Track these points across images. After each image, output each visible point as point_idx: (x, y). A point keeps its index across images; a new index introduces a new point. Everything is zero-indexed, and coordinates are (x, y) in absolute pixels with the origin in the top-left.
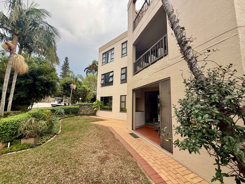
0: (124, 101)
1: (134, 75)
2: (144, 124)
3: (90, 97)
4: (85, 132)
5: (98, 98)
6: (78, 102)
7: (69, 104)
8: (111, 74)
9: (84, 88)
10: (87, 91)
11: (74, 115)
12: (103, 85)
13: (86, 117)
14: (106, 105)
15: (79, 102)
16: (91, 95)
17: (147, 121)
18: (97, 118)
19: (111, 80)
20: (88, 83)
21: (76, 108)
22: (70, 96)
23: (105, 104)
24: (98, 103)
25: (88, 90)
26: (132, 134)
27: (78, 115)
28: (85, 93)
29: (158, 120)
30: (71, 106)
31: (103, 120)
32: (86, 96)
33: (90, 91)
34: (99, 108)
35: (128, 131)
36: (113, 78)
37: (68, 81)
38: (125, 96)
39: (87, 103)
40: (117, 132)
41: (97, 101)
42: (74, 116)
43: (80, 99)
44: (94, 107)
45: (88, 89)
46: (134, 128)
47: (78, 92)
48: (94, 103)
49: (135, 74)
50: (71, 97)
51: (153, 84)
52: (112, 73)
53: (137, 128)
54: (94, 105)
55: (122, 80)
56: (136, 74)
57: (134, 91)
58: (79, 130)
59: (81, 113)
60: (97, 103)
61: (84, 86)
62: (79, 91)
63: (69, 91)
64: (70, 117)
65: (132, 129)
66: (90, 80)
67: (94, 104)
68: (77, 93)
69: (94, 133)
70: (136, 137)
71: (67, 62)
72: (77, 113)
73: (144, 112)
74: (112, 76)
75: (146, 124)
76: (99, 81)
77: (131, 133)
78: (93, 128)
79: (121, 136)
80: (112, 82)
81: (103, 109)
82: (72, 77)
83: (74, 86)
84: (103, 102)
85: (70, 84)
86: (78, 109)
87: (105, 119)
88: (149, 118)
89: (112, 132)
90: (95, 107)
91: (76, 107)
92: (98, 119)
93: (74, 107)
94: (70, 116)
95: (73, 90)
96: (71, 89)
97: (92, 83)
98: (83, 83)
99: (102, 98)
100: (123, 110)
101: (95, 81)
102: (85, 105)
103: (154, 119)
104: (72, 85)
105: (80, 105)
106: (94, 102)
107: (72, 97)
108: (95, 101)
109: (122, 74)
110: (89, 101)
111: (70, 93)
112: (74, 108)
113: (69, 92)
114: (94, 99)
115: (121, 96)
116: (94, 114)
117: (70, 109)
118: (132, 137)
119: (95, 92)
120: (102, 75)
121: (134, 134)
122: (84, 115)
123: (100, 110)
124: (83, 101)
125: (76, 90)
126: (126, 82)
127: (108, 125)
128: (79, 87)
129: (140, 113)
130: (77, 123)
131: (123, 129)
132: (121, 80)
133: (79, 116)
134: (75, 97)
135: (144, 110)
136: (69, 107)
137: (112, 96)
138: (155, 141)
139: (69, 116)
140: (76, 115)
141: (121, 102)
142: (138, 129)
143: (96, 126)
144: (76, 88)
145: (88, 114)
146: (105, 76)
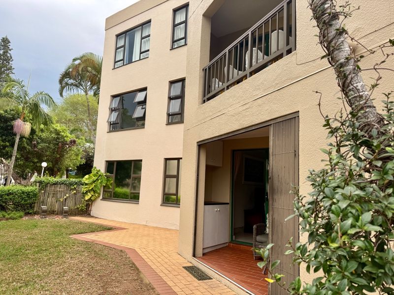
0: (175, 173)
1: (204, 102)
2: (227, 241)
3: (72, 159)
4: (50, 265)
5: (99, 165)
6: (36, 174)
7: (6, 180)
8: (140, 97)
9: (57, 133)
10: (64, 143)
11: (22, 213)
12: (114, 127)
13: (59, 219)
14: (123, 186)
15: (39, 174)
16: (77, 155)
17: (235, 232)
18: (92, 224)
19: (138, 113)
20: (70, 120)
21: (28, 194)
22: (11, 156)
23: (120, 182)
24: (97, 180)
25: (68, 140)
26: (192, 270)
27: (36, 213)
28: (60, 146)
29: (265, 229)
30: (14, 186)
31: (110, 229)
32: (62, 156)
33: (74, 142)
34: (99, 194)
35: (181, 260)
36: (145, 108)
37: (6, 111)
38: (178, 159)
39: (64, 178)
40: (150, 263)
41: (94, 172)
42: (21, 217)
43: (44, 164)
44: (84, 189)
45: (70, 137)
46: (200, 252)
47: (38, 143)
48: (86, 179)
49: (206, 98)
50: (14, 158)
52: (144, 93)
53: (206, 251)
54: (86, 184)
55: (172, 115)
56: (209, 99)
57: (201, 145)
58: (32, 257)
59: (44, 207)
60: (95, 178)
61: (58, 127)
62: (39, 141)
63: (9, 141)
64: (7, 219)
65: (194, 255)
66: (76, 109)
67: (86, 182)
68: (35, 146)
69: (81, 266)
70: (201, 276)
71: (7, 52)
72: (31, 206)
73: (228, 207)
74: (143, 103)
75: (232, 241)
76: (104, 115)
77: (191, 265)
78: (78, 252)
79: (161, 275)
80: (143, 118)
81: (111, 196)
82: (18, 98)
83: (24, 127)
84: (113, 175)
85: (14, 119)
86: (35, 195)
87: (118, 225)
88: (241, 224)
89: (133, 264)
90: (89, 191)
91: (29, 189)
92: (96, 225)
93: (24, 189)
94: (7, 216)
95: (22, 137)
96: (15, 135)
97: (82, 120)
98: (55, 119)
99: (110, 165)
100: (170, 199)
101: (92, 113)
102: (56, 184)
103: (254, 227)
104: (18, 123)
105: (41, 182)
106: (87, 176)
107: (17, 159)
108: (89, 172)
109: (170, 99)
110: (73, 173)
111: (12, 145)
112: (23, 193)
113: (8, 144)
114: (86, 167)
115: (166, 159)
116: (85, 211)
117: (9, 194)
118: (191, 278)
119: (92, 145)
120: (114, 97)
121: (199, 269)
122: (52, 212)
123: (104, 199)
124: (51, 171)
125: (30, 139)
126: (181, 121)
127: (124, 244)
128: (42, 131)
129: (216, 208)
130: (29, 239)
131: (166, 255)
132: (169, 115)
133: (36, 217)
134: (27, 159)
135: (227, 199)
136: (6, 188)
137: (141, 160)
138: (254, 288)
139: (4, 216)
140: (27, 214)
141: (166, 176)
142: (212, 254)
143: (88, 245)
144: (33, 132)
145: (66, 212)
146: (122, 101)
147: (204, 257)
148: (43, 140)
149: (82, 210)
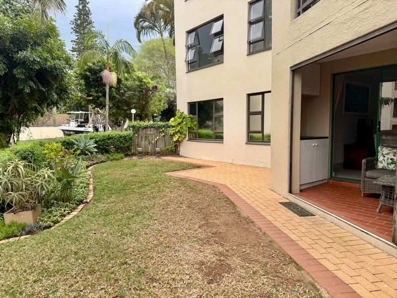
0: (260, 110)
1: (299, 14)
2: (326, 178)
3: (157, 105)
4: (154, 198)
5: (182, 107)
6: (127, 121)
7: (104, 128)
8: (216, 27)
9: (140, 80)
10: (148, 90)
11: (122, 155)
12: (193, 66)
13: (153, 159)
15: (130, 120)
16: (160, 101)
17: (334, 168)
18: (183, 163)
19: (216, 46)
20: (148, 67)
21: (125, 137)
22: (105, 106)
23: (202, 124)
24: (182, 122)
25: (150, 86)
26: (289, 205)
27: (133, 155)
28: (144, 93)
29: (377, 164)
31: (199, 167)
32: (147, 102)
33: (156, 87)
34: (185, 135)
35: (276, 196)
36: (223, 40)
37: (94, 64)
38: (263, 93)
39: (152, 122)
40: (244, 198)
41: (178, 114)
42: (122, 158)
43: (133, 111)
44: (171, 131)
45: (151, 83)
46: (296, 188)
47: (125, 92)
48: (172, 122)
49: (300, 9)
50: (107, 107)
51: (377, 34)
52: (220, 23)
53: (303, 187)
54: (173, 127)
55: (253, 43)
56: (305, 10)
57: (297, 70)
58: (138, 191)
59: (140, 149)
60: (180, 120)
61: (140, 74)
62: (126, 89)
63: (101, 92)
64: (111, 160)
65: (290, 192)
66: (153, 55)
67: (173, 124)
68: (123, 95)
69: (181, 199)
70: (303, 213)
71: (85, 6)
72: (129, 148)
73: (328, 141)
74: (220, 33)
75: (331, 177)
76: (182, 55)
77: (287, 201)
78: (175, 187)
79: (258, 209)
80: (221, 52)
81: (196, 137)
82: (102, 49)
83: (111, 77)
84: (196, 116)
85: (101, 70)
86: (131, 139)
87: (206, 164)
89: (228, 198)
90: (176, 133)
91: (124, 133)
92: (187, 163)
93: (120, 133)
94: (111, 158)
95: (111, 87)
96: (105, 85)
97: (159, 66)
98: (136, 67)
99: (192, 106)
100: (256, 137)
101: (170, 58)
102: (146, 128)
103: (364, 161)
104: (105, 73)
105: (133, 127)
106: (172, 119)
107: (110, 108)
108: (174, 115)
109: (250, 24)
110: (158, 119)
111: (104, 96)
112: (121, 137)
113: (100, 95)
114: (169, 112)
115: (249, 95)
116: (174, 151)
117: (110, 138)
118: (290, 214)
119: (172, 91)
120: (189, 32)
121: (297, 205)
122: (146, 154)
123: (190, 140)
124: (140, 117)
125: (118, 89)
126: (268, 47)
127: (215, 180)
128: (127, 79)
129: (314, 143)
130: (132, 176)
131: (259, 191)
132: (250, 43)
133: (134, 158)
134: (118, 107)
135: (326, 132)
136: (106, 134)
137: (222, 99)
138: (370, 227)
139: (109, 158)
140: (127, 155)
141: (250, 114)
143: (183, 181)
144: (119, 81)
145: (158, 153)
146: (197, 36)
147: (302, 194)
148: (129, 89)
149: (172, 151)
